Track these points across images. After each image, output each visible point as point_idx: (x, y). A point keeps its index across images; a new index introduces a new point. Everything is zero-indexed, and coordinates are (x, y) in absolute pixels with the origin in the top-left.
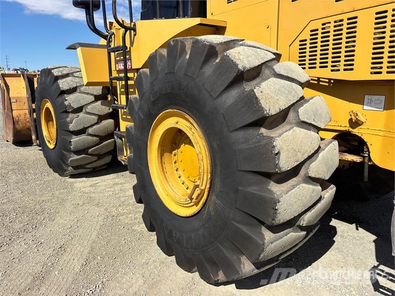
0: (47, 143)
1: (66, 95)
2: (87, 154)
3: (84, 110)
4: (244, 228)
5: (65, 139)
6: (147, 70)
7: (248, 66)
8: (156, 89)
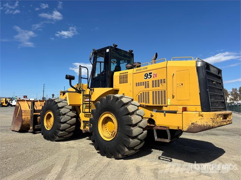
0: (46, 128)
1: (60, 109)
2: (65, 131)
3: (66, 114)
4: (126, 139)
5: (58, 125)
6: (99, 102)
7: (126, 102)
8: (102, 107)
